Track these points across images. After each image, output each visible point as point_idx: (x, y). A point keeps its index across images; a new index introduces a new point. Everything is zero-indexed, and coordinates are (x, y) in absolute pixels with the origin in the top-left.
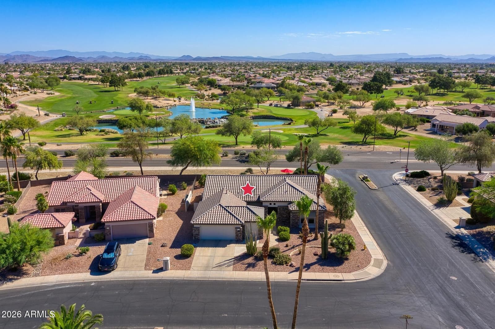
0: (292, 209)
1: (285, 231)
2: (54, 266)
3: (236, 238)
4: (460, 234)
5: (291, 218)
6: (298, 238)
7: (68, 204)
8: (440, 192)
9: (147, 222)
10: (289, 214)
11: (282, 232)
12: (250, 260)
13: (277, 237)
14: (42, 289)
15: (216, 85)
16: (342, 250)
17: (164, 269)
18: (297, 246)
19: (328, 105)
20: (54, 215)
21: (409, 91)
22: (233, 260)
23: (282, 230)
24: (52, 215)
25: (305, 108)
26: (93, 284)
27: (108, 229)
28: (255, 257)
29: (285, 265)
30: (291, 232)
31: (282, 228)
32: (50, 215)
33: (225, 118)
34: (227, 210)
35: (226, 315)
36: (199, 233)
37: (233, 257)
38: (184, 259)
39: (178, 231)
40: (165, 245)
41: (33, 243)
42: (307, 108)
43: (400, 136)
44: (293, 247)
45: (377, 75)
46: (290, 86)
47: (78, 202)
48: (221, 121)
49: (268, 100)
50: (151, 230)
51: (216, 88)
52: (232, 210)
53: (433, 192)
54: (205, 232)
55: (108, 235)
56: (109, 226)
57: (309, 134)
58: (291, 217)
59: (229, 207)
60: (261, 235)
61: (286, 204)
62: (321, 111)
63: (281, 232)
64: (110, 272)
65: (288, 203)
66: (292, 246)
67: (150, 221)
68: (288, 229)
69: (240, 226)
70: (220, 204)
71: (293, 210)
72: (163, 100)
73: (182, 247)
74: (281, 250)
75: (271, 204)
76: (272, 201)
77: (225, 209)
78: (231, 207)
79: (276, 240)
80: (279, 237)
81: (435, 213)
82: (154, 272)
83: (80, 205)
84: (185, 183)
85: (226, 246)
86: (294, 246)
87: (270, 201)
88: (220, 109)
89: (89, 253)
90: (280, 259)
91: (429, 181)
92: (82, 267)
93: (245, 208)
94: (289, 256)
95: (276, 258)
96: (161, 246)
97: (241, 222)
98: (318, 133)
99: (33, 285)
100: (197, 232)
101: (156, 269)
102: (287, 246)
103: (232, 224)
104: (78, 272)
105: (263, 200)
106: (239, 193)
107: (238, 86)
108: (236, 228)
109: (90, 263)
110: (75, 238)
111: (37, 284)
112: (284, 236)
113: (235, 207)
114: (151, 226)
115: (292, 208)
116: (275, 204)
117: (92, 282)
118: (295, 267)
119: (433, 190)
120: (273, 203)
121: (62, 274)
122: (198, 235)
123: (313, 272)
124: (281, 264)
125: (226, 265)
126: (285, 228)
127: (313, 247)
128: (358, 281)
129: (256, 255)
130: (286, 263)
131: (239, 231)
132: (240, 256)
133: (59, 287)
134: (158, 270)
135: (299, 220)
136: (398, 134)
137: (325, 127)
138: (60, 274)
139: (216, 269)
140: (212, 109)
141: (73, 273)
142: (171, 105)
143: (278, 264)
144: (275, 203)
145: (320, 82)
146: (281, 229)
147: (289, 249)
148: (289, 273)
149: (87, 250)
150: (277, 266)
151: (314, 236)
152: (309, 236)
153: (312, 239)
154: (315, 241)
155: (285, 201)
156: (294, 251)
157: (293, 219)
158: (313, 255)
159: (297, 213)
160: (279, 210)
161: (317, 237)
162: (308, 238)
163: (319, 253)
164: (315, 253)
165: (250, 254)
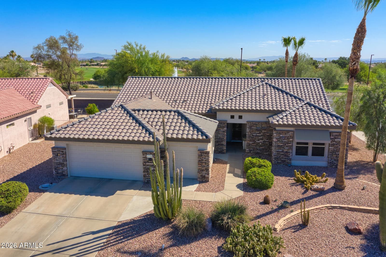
0: (276, 123)
1: (260, 166)
3: (144, 176)
5: (274, 144)
6: (293, 185)
10: (270, 137)
11: (255, 169)
13: (241, 181)
18: (293, 203)
23: (253, 165)
30: (276, 172)
31: (254, 160)
34: (132, 116)
36: (65, 160)
44: (282, 207)
52: (144, 116)
58: (275, 140)
59: (139, 111)
60: (204, 172)
61: (262, 118)
63: (251, 168)
65: (267, 114)
66: (279, 203)
68: (268, 163)
69: (154, 146)
70: (121, 105)
71: (280, 125)
74: (250, 213)
75: (232, 117)
76: (236, 110)
77: (129, 113)
78: (144, 111)
79: (239, 186)
80: (246, 181)
85: (113, 194)
86: (286, 202)
87: (232, 110)
90: (245, 240)
93: (173, 113)
94: (275, 230)
95: (234, 234)
97: (154, 137)
102: (266, 202)
103: (134, 142)
105: (217, 108)
108: (145, 153)
112: (259, 177)
113: (152, 111)
115: (278, 121)
116: (240, 117)
120: (236, 117)
122: (62, 164)
126: (261, 160)
131: (151, 159)
132: (133, 222)
135: (291, 148)
144: (240, 114)
146: (251, 163)
147: (273, 211)
151: (331, 182)
152: (317, 182)
153: (326, 188)
154: (337, 193)
155: (261, 111)
156: (288, 216)
157: (278, 146)
158: (344, 231)
159: (288, 131)
160: (248, 130)
161: (343, 182)
162: (316, 186)
163: (362, 228)
164: (350, 227)
165: (161, 218)
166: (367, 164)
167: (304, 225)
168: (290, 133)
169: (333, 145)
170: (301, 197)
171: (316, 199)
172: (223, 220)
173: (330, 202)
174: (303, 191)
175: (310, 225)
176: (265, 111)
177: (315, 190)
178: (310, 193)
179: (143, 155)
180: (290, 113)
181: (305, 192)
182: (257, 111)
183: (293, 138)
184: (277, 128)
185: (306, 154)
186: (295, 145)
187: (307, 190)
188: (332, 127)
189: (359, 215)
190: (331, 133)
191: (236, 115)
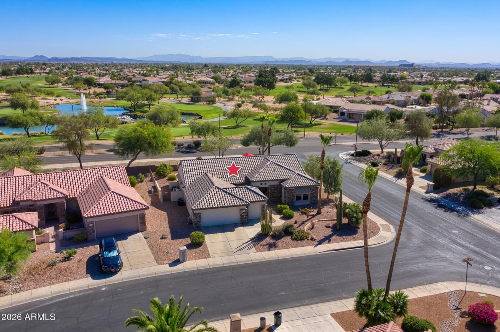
1: (285, 208)
2: (37, 277)
3: (241, 220)
4: (433, 198)
6: (301, 215)
7: (21, 204)
8: (393, 166)
9: (138, 213)
10: (281, 192)
12: (268, 240)
14: (37, 305)
15: (95, 84)
16: (356, 218)
17: (181, 260)
18: (306, 221)
19: (228, 101)
20: (17, 216)
21: (298, 87)
22: (251, 242)
24: (13, 216)
25: (206, 104)
26: (104, 289)
27: (91, 226)
28: (271, 236)
29: (306, 240)
30: (292, 210)
32: (11, 216)
33: (126, 115)
34: (226, 192)
35: (284, 293)
36: (200, 219)
37: (250, 240)
38: (197, 248)
39: (167, 221)
40: (166, 236)
41: (12, 249)
42: (208, 104)
43: (316, 125)
44: (303, 223)
45: (262, 73)
46: (180, 84)
47: (36, 199)
48: (124, 118)
49: (163, 97)
50: (143, 223)
51: (96, 86)
52: (231, 191)
53: (386, 166)
54: (207, 218)
55: (90, 233)
56: (92, 222)
57: (229, 126)
58: (285, 195)
61: (277, 183)
62: (224, 105)
63: (282, 210)
64: (115, 273)
65: (279, 181)
66: (301, 222)
67: (141, 212)
68: (288, 206)
69: (245, 207)
70: (216, 187)
71: (289, 188)
72: (39, 99)
73: (191, 234)
74: (294, 226)
75: (261, 184)
77: (223, 191)
78: (228, 188)
79: (281, 218)
80: (282, 215)
81: (399, 183)
82: (171, 265)
83: (38, 203)
84: (142, 175)
85: (235, 230)
86: (303, 221)
87: (262, 181)
88: (114, 107)
89: (76, 257)
90: (299, 234)
91: (374, 158)
92: (77, 272)
94: (305, 230)
95: (295, 234)
96: (161, 239)
97: (246, 202)
98: (237, 125)
99: (20, 302)
100: (198, 219)
101: (171, 262)
102: (296, 222)
103: (235, 206)
104: (75, 279)
105: (254, 180)
106: (223, 176)
107: (121, 85)
108: (241, 210)
109: (85, 267)
110: (44, 243)
111: (26, 301)
112: (289, 214)
114: (143, 217)
116: (265, 184)
117: (101, 287)
118: (317, 241)
119: (385, 164)
121: (53, 284)
122: (199, 222)
123: (336, 242)
124: (302, 239)
125: (247, 248)
126: (284, 206)
127: (320, 221)
128: (381, 244)
129: (272, 233)
130: (307, 238)
131: (244, 212)
132: (255, 237)
133: (61, 299)
134: (173, 262)
136: (313, 123)
137: (244, 119)
138: (50, 284)
139: (239, 252)
140: (105, 106)
141: (69, 280)
142: (54, 104)
143: (299, 240)
144: (265, 182)
145: (207, 80)
146: (281, 207)
147: (300, 226)
148: (315, 247)
149: (75, 253)
150: (299, 241)
151: (316, 211)
152: (310, 212)
153: (315, 214)
154: (319, 215)
155: (277, 180)
156: (306, 226)
157: (289, 197)
158: (325, 227)
159: (293, 190)
160: (270, 190)
161: (321, 211)
162: (311, 214)
163: (331, 225)
164: (327, 226)
165: (265, 234)
166: (325, 200)
167: (313, 228)
168: (293, 191)
169: (312, 194)
170: (307, 219)
171: (313, 219)
172: (289, 230)
173: (318, 219)
174: (307, 216)
175: (314, 228)
176: (278, 180)
177: (311, 215)
178: (310, 217)
179: (240, 211)
180: (292, 181)
181: (308, 217)
182: (274, 180)
183: (295, 192)
184: (287, 189)
185: (300, 199)
186: (295, 196)
187: (308, 216)
188: (311, 186)
189: (328, 222)
190: (311, 188)
191: (263, 183)
